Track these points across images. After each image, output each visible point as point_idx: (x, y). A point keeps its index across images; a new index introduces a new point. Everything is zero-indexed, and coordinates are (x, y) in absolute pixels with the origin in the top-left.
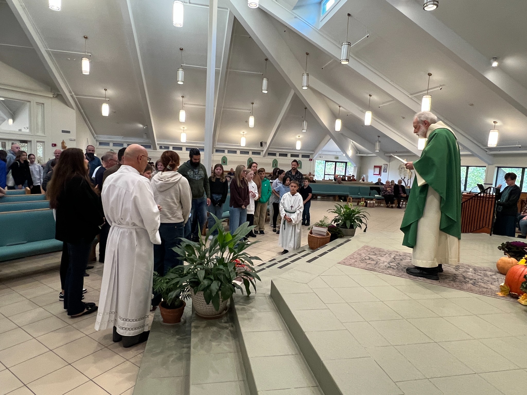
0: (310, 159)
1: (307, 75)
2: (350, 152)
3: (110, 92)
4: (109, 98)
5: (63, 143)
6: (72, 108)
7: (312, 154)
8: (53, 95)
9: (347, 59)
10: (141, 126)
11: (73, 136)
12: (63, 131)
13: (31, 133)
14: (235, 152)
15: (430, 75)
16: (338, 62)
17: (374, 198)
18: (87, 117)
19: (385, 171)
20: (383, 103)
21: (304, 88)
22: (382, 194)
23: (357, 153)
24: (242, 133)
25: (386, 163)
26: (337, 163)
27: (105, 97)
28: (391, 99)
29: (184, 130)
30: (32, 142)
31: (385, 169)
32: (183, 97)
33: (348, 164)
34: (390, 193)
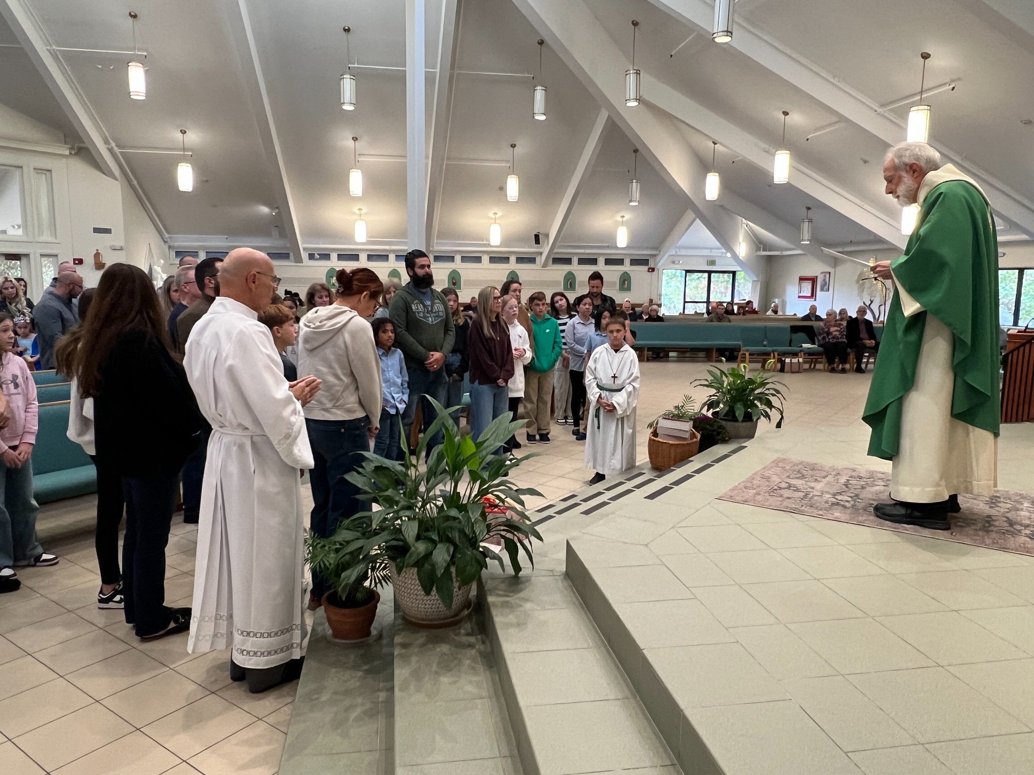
0: (649, 269)
1: (637, 73)
2: (742, 249)
3: (194, 137)
4: (191, 150)
5: (97, 255)
6: (113, 177)
7: (655, 256)
8: (70, 149)
9: (727, 31)
10: (265, 210)
11: (117, 238)
12: (97, 230)
13: (27, 235)
14: (478, 260)
15: (926, 56)
16: (707, 40)
17: (801, 351)
18: (146, 195)
19: (825, 287)
20: (816, 130)
21: (630, 104)
22: (819, 341)
23: (758, 249)
24: (491, 215)
25: (828, 269)
26: (713, 275)
27: (184, 150)
28: (835, 119)
29: (360, 215)
30: (32, 256)
31: (826, 283)
32: (355, 141)
33: (738, 276)
34: (838, 338)
